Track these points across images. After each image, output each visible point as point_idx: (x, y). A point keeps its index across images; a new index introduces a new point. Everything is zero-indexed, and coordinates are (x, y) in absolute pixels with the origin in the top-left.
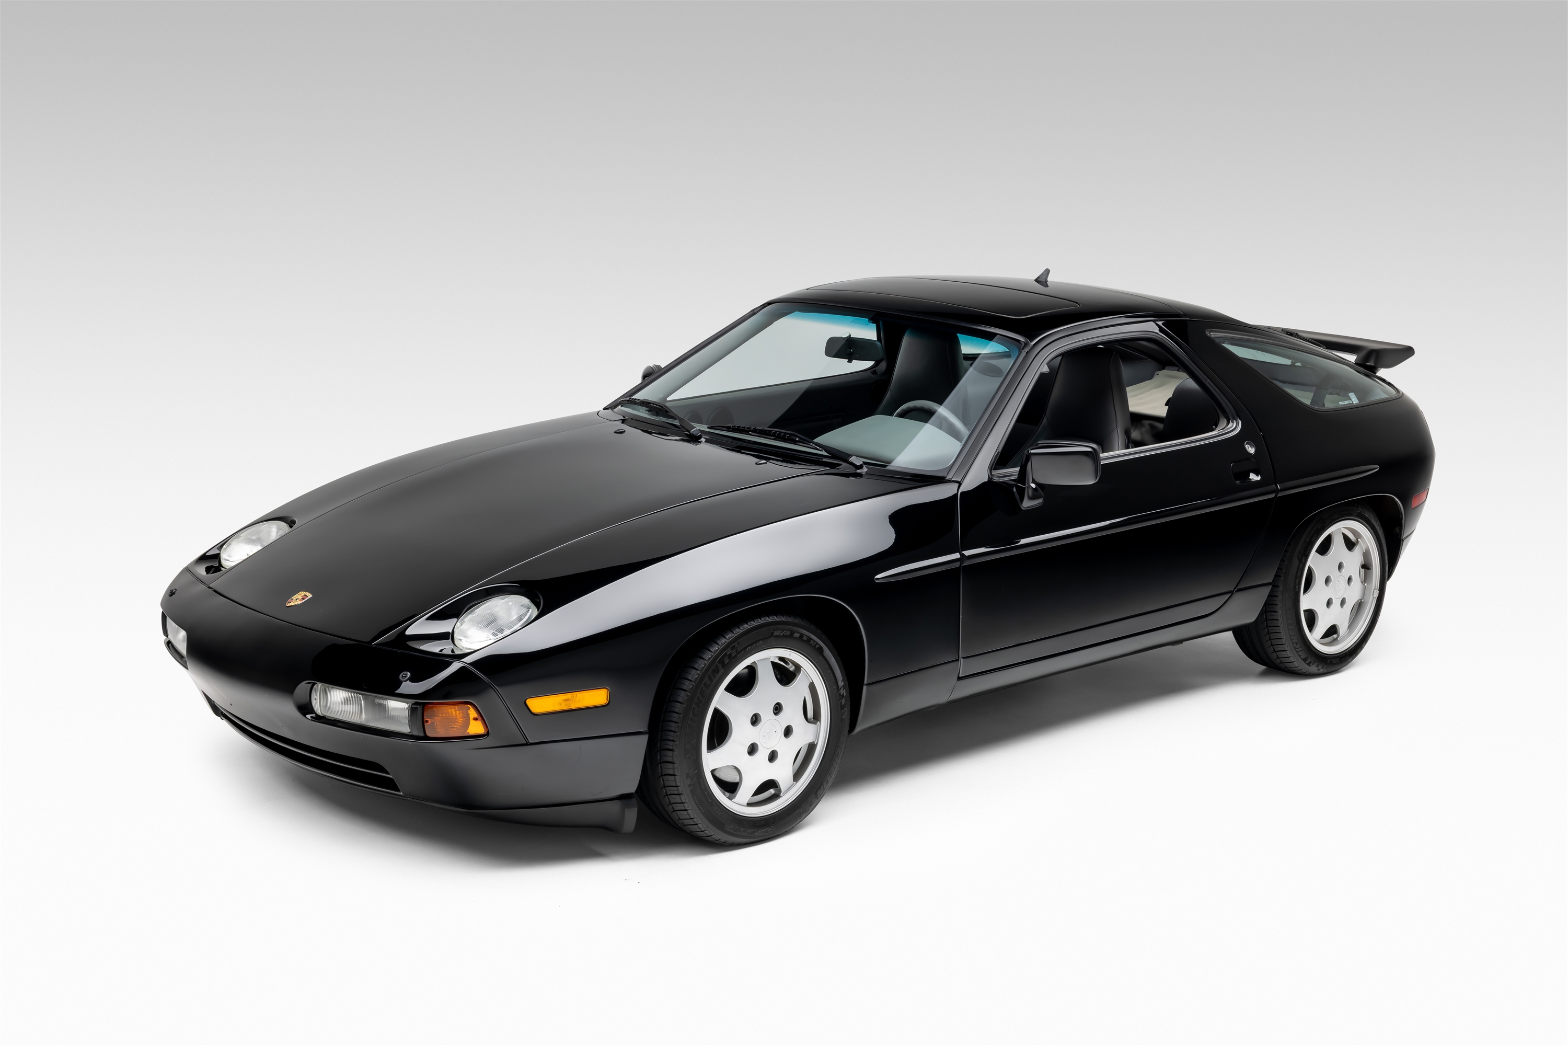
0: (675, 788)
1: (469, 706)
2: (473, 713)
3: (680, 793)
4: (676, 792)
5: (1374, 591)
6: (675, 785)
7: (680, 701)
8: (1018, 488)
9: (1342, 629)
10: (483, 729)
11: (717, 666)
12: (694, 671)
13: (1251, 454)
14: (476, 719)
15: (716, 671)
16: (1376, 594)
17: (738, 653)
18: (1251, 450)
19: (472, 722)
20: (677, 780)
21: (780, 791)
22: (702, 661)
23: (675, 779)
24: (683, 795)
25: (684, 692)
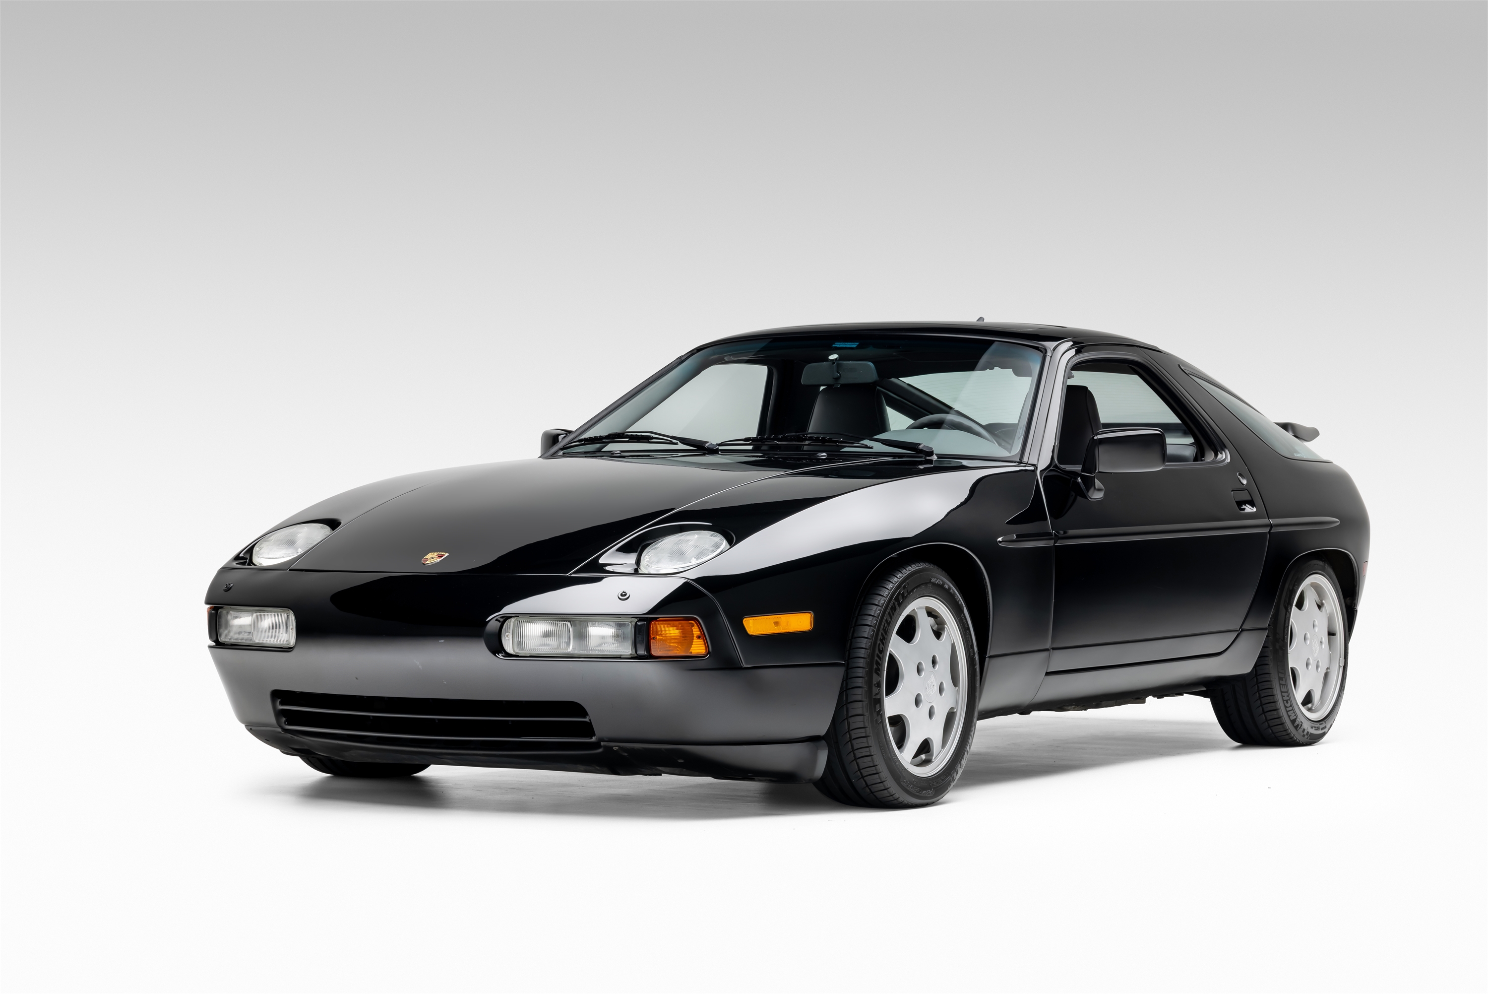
0: (863, 730)
1: (693, 622)
2: (696, 631)
3: (868, 735)
4: (864, 735)
5: (1339, 660)
6: (863, 726)
7: (866, 636)
8: (1083, 477)
9: (1316, 697)
10: (704, 648)
11: (894, 603)
12: (876, 607)
13: (1243, 484)
14: (699, 637)
15: (894, 609)
16: (1342, 664)
17: (909, 593)
18: (1245, 482)
19: (695, 640)
20: (865, 720)
21: (932, 755)
22: (881, 597)
23: (864, 719)
24: (870, 737)
25: (868, 627)
